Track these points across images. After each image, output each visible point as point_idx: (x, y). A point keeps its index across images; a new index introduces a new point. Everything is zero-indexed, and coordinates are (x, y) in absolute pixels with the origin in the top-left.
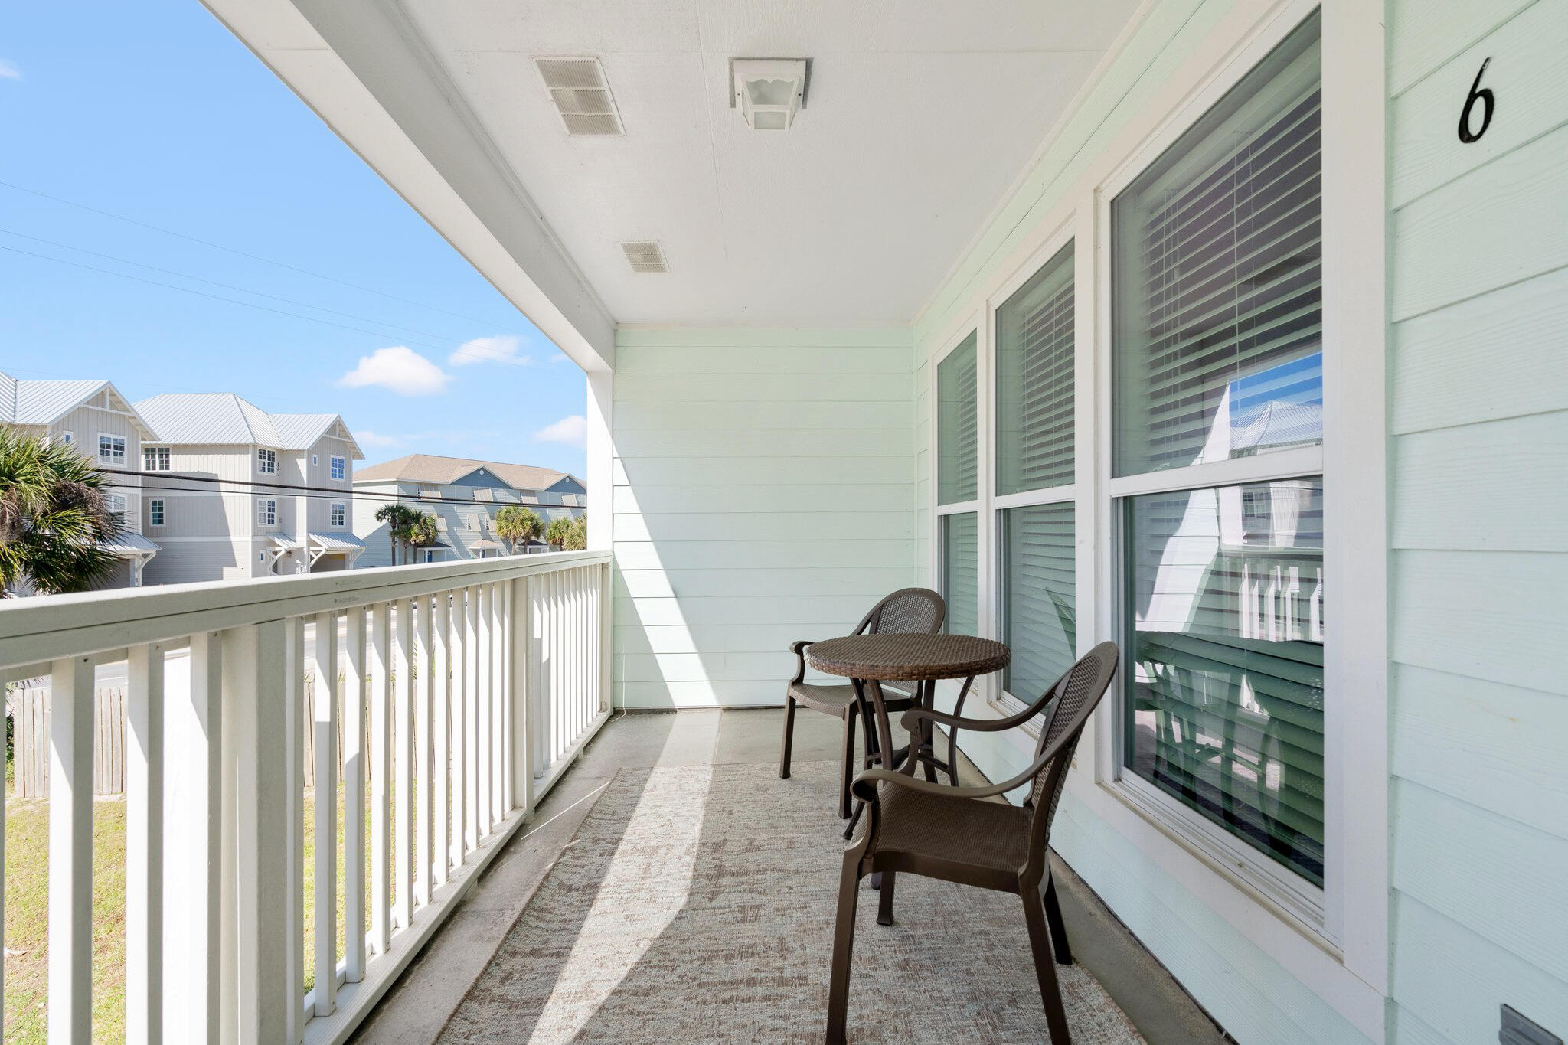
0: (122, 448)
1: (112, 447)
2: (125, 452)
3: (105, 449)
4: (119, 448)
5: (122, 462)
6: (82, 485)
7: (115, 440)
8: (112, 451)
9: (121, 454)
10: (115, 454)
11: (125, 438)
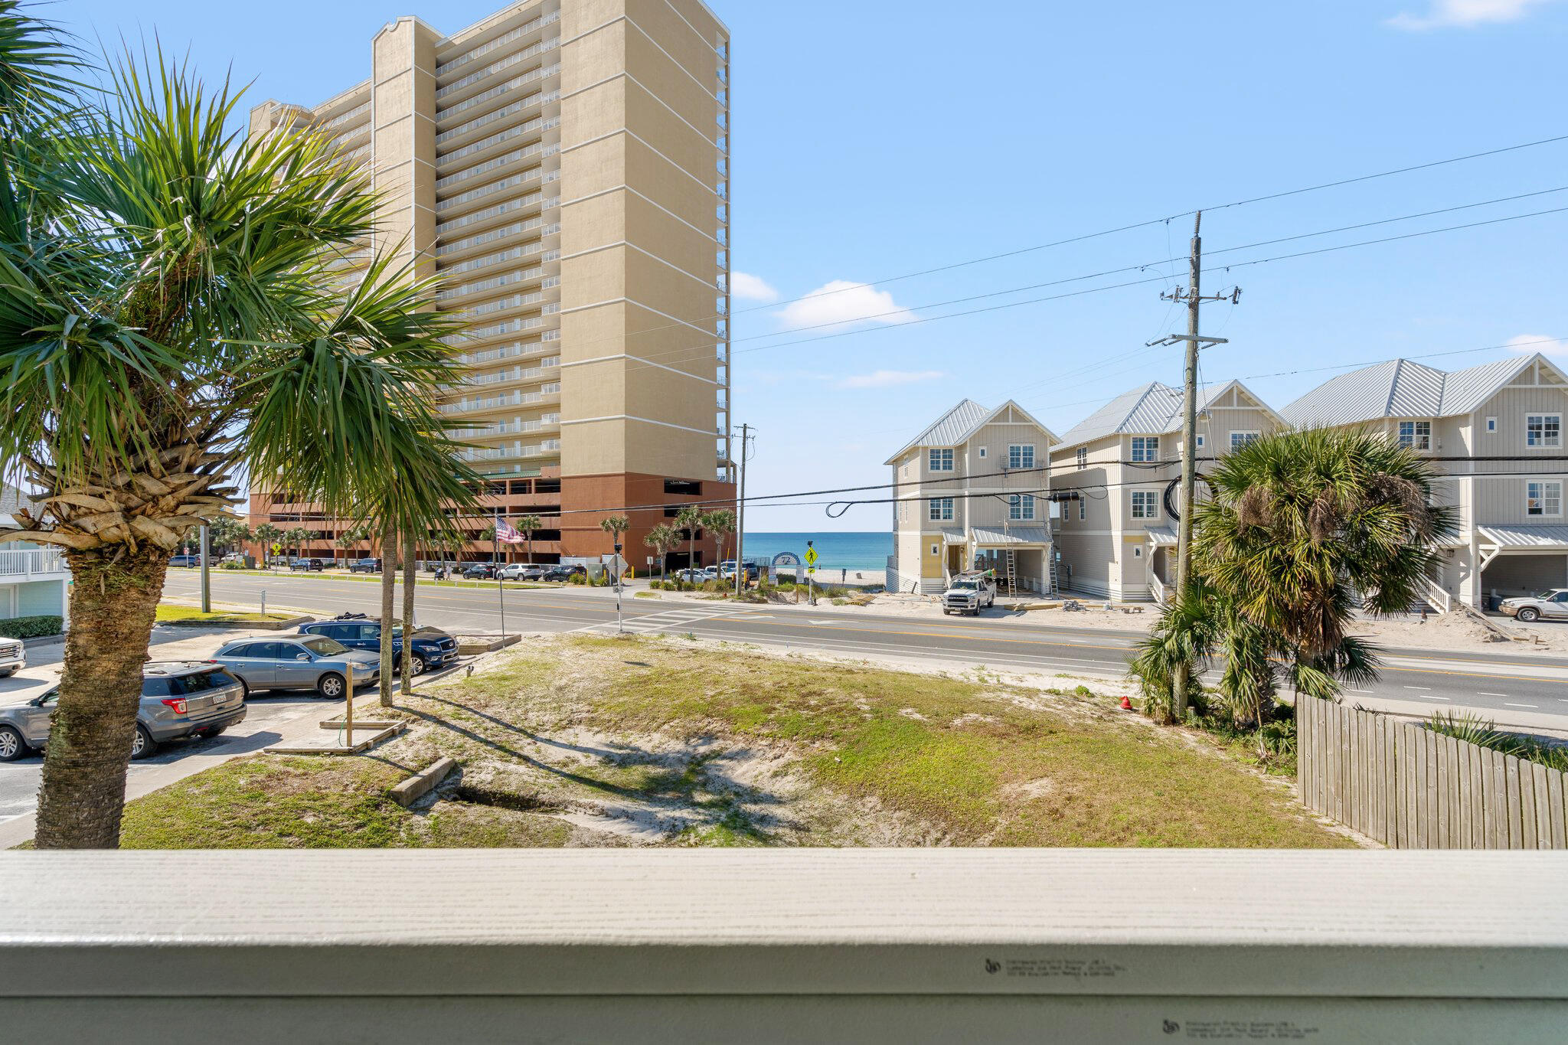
0: (1556, 427)
1: (1543, 427)
2: (1560, 432)
3: (1535, 430)
4: (1553, 427)
5: (1556, 443)
6: (1398, 477)
7: (1547, 418)
8: (1543, 431)
9: (1555, 434)
10: (1547, 435)
11: (1559, 415)
